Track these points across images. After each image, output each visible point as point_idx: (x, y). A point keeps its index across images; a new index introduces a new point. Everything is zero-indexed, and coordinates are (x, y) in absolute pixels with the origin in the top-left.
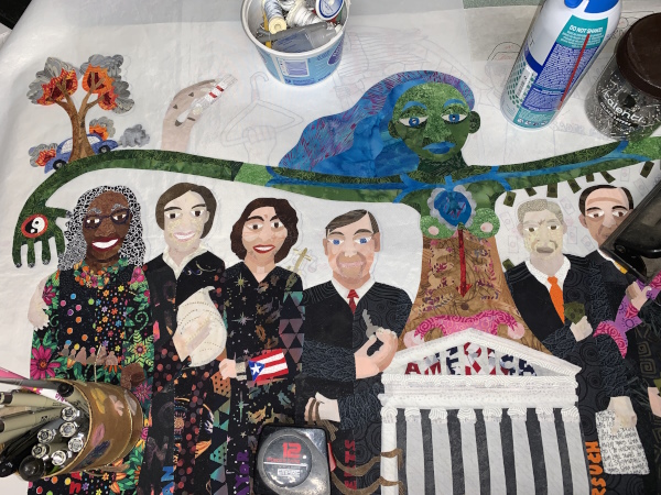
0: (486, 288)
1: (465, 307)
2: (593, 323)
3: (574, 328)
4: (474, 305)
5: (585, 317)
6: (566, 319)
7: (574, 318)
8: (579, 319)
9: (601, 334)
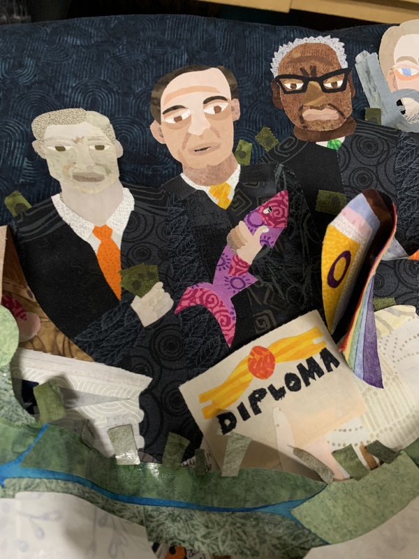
2: (174, 290)
3: (137, 305)
5: (160, 284)
6: (124, 292)
7: (140, 288)
8: (149, 288)
9: (189, 308)
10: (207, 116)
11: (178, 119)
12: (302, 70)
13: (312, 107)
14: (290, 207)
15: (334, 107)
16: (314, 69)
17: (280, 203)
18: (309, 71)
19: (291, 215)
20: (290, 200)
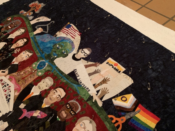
0: (25, 82)
1: (19, 81)
2: (25, 108)
4: (20, 82)
5: (25, 105)
7: (24, 103)
9: (22, 111)
10: (57, 96)
11: (55, 93)
12: (72, 106)
13: (65, 112)
14: (45, 117)
15: (67, 115)
16: (73, 108)
17: (45, 115)
18: (72, 107)
19: (43, 118)
20: (46, 117)
